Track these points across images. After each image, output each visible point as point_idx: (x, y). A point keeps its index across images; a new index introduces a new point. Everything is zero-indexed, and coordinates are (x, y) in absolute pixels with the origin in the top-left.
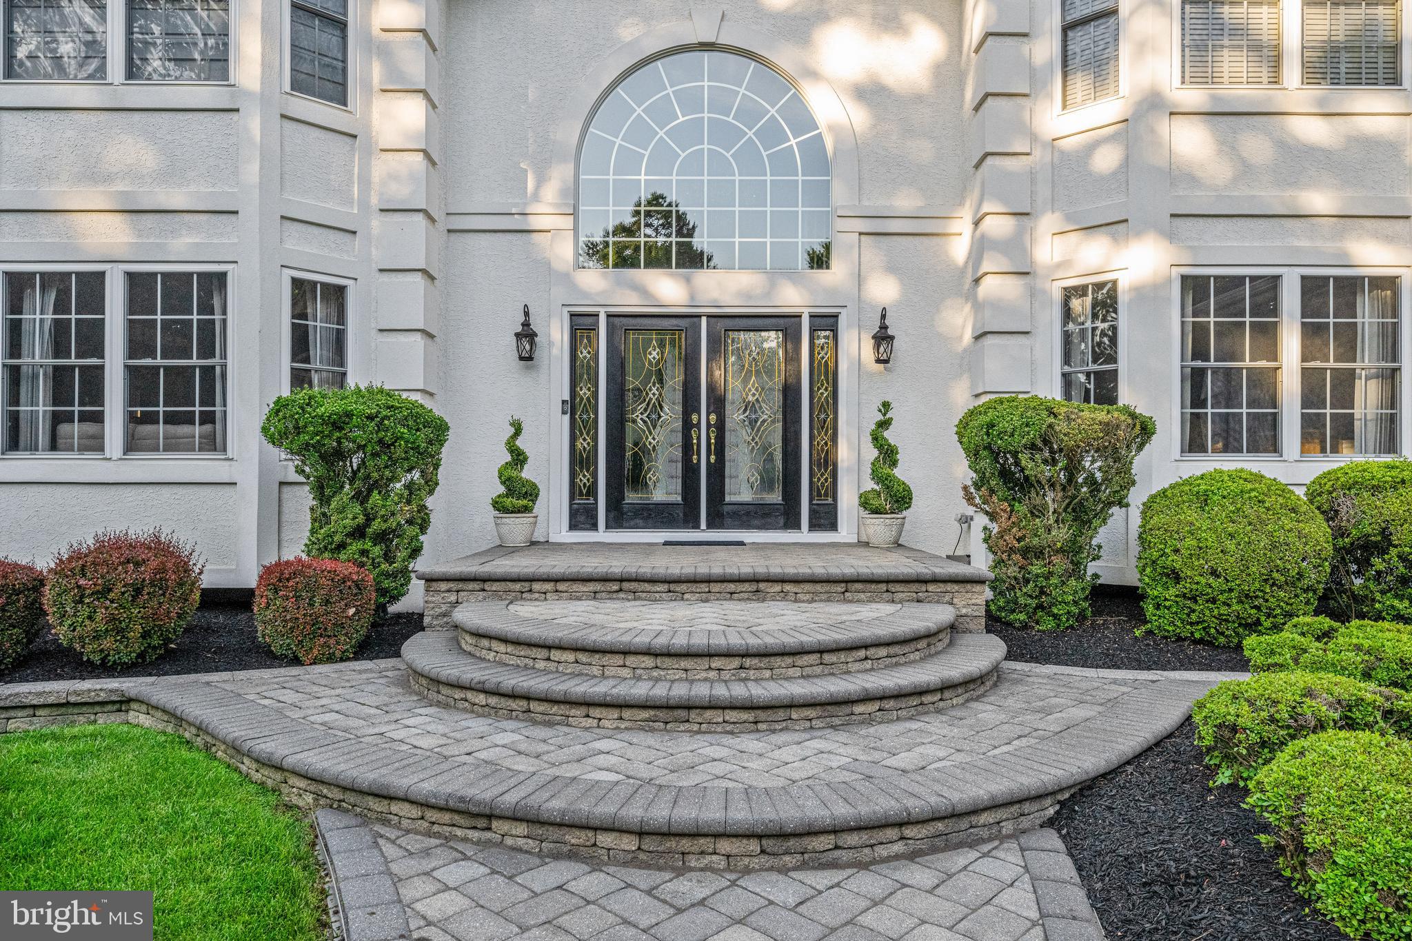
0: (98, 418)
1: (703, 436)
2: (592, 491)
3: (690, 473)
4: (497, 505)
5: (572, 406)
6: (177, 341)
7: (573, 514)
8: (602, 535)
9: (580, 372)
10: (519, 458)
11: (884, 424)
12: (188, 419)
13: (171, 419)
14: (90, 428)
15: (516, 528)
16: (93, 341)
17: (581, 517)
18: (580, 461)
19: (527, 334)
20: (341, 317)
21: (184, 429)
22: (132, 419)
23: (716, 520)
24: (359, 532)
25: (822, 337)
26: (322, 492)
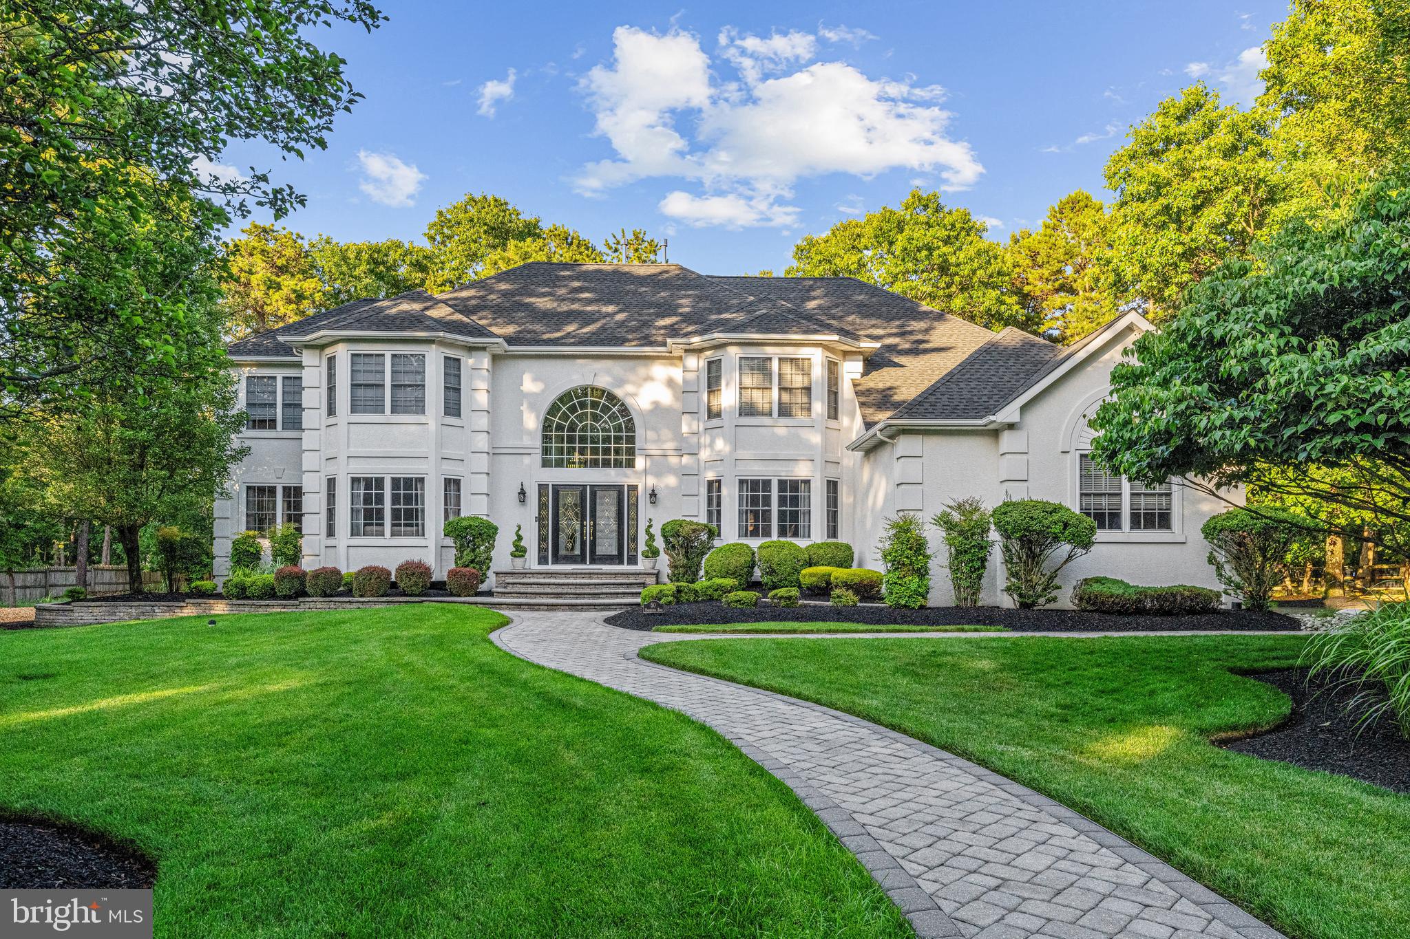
0: (382, 525)
1: (588, 530)
2: (546, 550)
3: (583, 543)
4: (513, 555)
5: (541, 519)
6: (408, 499)
7: (540, 559)
8: (551, 567)
9: (542, 506)
10: (520, 538)
11: (650, 526)
12: (411, 525)
13: (406, 525)
14: (379, 528)
15: (519, 562)
16: (380, 499)
17: (542, 560)
18: (542, 539)
19: (522, 493)
20: (459, 490)
21: (409, 528)
22: (393, 525)
23: (593, 561)
24: (472, 561)
25: (632, 493)
26: (461, 549)
